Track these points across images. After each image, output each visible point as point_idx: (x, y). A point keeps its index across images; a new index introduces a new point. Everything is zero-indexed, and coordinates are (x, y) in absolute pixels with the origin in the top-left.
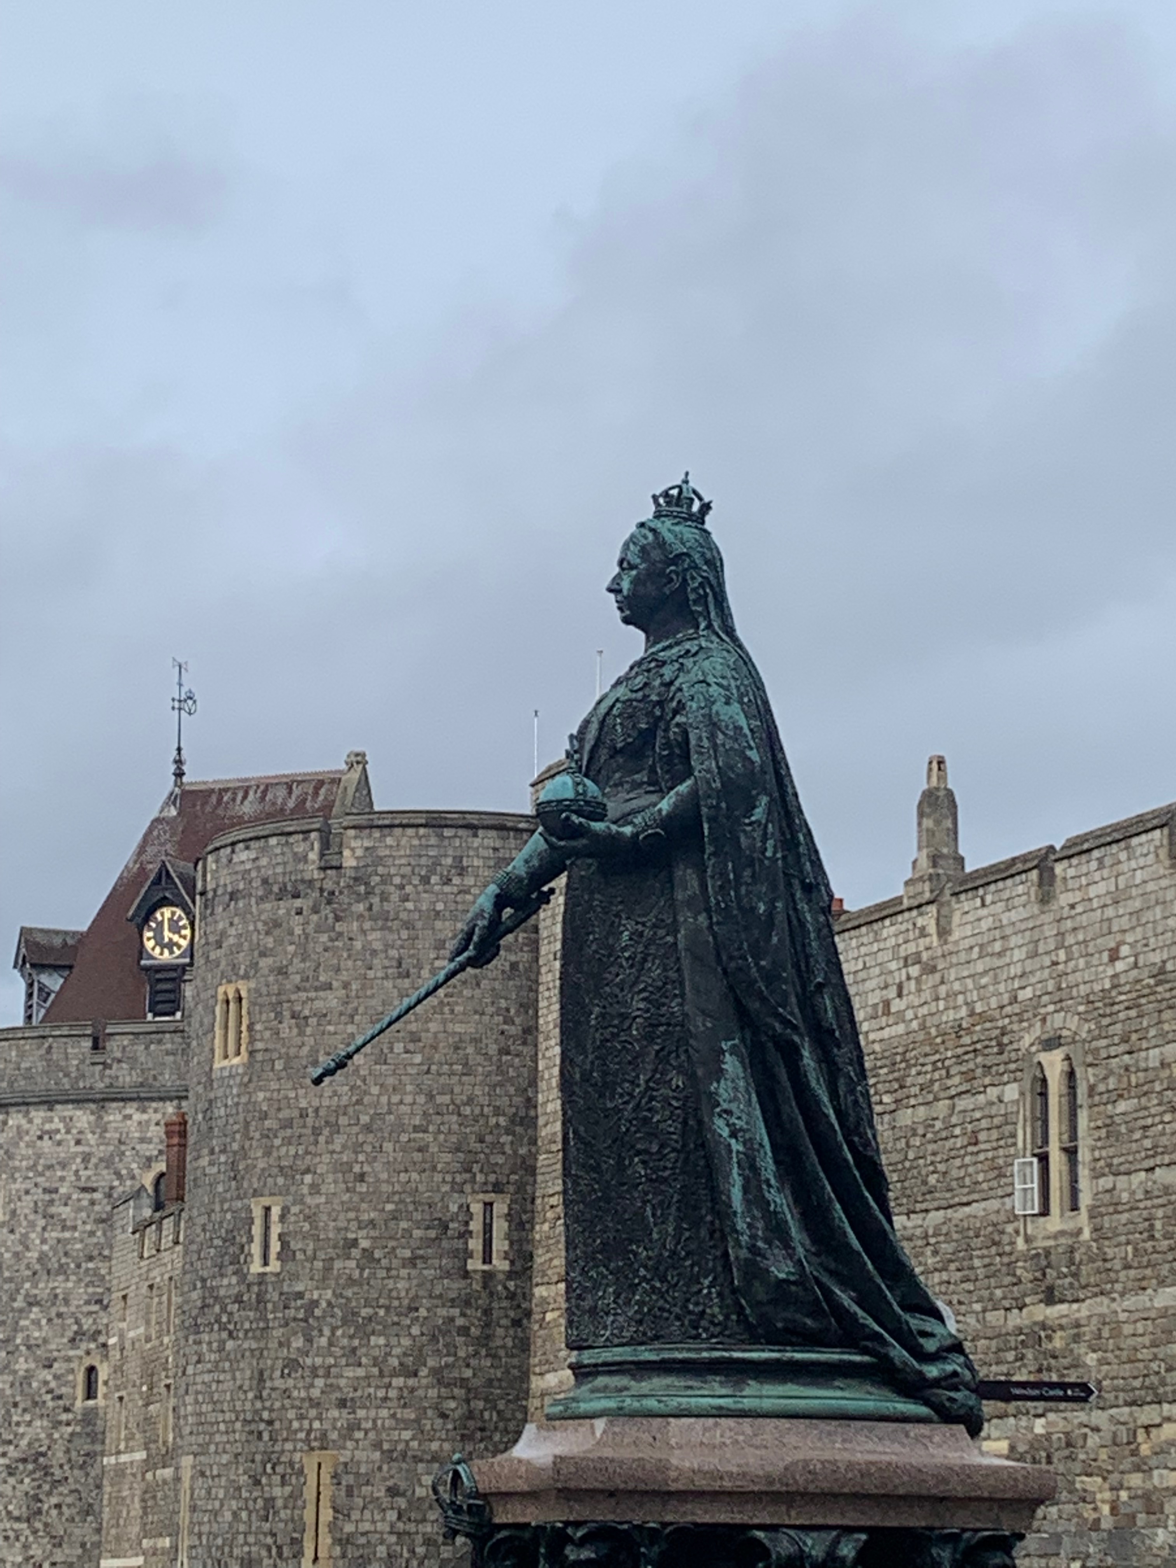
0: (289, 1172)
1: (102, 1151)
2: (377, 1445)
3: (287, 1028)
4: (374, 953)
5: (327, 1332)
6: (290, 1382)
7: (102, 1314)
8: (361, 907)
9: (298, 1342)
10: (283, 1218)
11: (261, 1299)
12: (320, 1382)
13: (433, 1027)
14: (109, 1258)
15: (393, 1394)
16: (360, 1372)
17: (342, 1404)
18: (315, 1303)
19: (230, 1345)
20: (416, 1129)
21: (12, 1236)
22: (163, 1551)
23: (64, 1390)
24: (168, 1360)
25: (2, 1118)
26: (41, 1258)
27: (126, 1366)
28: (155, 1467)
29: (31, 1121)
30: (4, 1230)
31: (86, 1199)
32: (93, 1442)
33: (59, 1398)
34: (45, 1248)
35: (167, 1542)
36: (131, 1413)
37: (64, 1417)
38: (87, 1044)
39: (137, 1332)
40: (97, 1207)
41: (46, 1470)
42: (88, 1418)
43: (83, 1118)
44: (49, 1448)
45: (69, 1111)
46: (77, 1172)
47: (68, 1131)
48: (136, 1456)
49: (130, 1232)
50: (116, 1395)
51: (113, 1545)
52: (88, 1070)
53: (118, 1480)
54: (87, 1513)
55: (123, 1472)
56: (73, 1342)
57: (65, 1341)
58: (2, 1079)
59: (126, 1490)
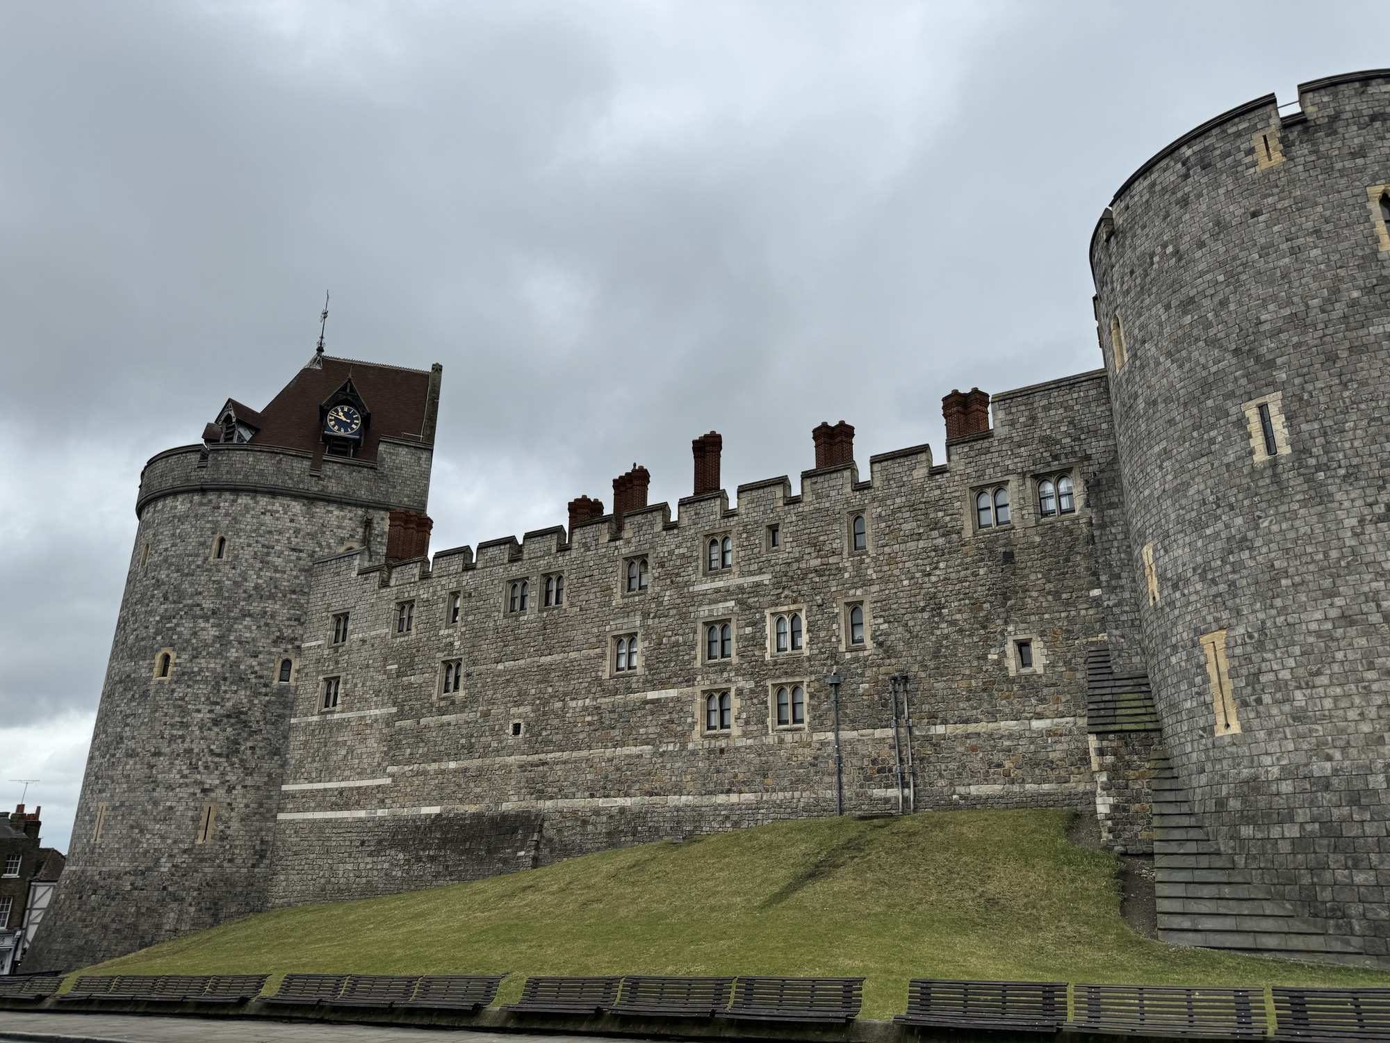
7: (299, 627)
14: (308, 594)
21: (234, 571)
22: (443, 772)
23: (265, 673)
24: (452, 644)
25: (232, 497)
26: (257, 587)
27: (346, 657)
28: (418, 717)
29: (257, 503)
30: (227, 567)
31: (294, 556)
32: (284, 708)
33: (261, 677)
34: (260, 581)
35: (452, 765)
36: (360, 685)
37: (263, 690)
38: (307, 463)
39: (373, 633)
40: (301, 562)
41: (245, 724)
42: (282, 692)
43: (297, 507)
44: (250, 709)
45: (286, 501)
46: (289, 539)
47: (285, 513)
48: (375, 712)
49: (354, 574)
50: (321, 678)
51: (314, 775)
52: (307, 479)
53: (327, 731)
54: (275, 754)
55: (341, 725)
56: (275, 642)
57: (269, 641)
58: (237, 473)
59: (346, 736)
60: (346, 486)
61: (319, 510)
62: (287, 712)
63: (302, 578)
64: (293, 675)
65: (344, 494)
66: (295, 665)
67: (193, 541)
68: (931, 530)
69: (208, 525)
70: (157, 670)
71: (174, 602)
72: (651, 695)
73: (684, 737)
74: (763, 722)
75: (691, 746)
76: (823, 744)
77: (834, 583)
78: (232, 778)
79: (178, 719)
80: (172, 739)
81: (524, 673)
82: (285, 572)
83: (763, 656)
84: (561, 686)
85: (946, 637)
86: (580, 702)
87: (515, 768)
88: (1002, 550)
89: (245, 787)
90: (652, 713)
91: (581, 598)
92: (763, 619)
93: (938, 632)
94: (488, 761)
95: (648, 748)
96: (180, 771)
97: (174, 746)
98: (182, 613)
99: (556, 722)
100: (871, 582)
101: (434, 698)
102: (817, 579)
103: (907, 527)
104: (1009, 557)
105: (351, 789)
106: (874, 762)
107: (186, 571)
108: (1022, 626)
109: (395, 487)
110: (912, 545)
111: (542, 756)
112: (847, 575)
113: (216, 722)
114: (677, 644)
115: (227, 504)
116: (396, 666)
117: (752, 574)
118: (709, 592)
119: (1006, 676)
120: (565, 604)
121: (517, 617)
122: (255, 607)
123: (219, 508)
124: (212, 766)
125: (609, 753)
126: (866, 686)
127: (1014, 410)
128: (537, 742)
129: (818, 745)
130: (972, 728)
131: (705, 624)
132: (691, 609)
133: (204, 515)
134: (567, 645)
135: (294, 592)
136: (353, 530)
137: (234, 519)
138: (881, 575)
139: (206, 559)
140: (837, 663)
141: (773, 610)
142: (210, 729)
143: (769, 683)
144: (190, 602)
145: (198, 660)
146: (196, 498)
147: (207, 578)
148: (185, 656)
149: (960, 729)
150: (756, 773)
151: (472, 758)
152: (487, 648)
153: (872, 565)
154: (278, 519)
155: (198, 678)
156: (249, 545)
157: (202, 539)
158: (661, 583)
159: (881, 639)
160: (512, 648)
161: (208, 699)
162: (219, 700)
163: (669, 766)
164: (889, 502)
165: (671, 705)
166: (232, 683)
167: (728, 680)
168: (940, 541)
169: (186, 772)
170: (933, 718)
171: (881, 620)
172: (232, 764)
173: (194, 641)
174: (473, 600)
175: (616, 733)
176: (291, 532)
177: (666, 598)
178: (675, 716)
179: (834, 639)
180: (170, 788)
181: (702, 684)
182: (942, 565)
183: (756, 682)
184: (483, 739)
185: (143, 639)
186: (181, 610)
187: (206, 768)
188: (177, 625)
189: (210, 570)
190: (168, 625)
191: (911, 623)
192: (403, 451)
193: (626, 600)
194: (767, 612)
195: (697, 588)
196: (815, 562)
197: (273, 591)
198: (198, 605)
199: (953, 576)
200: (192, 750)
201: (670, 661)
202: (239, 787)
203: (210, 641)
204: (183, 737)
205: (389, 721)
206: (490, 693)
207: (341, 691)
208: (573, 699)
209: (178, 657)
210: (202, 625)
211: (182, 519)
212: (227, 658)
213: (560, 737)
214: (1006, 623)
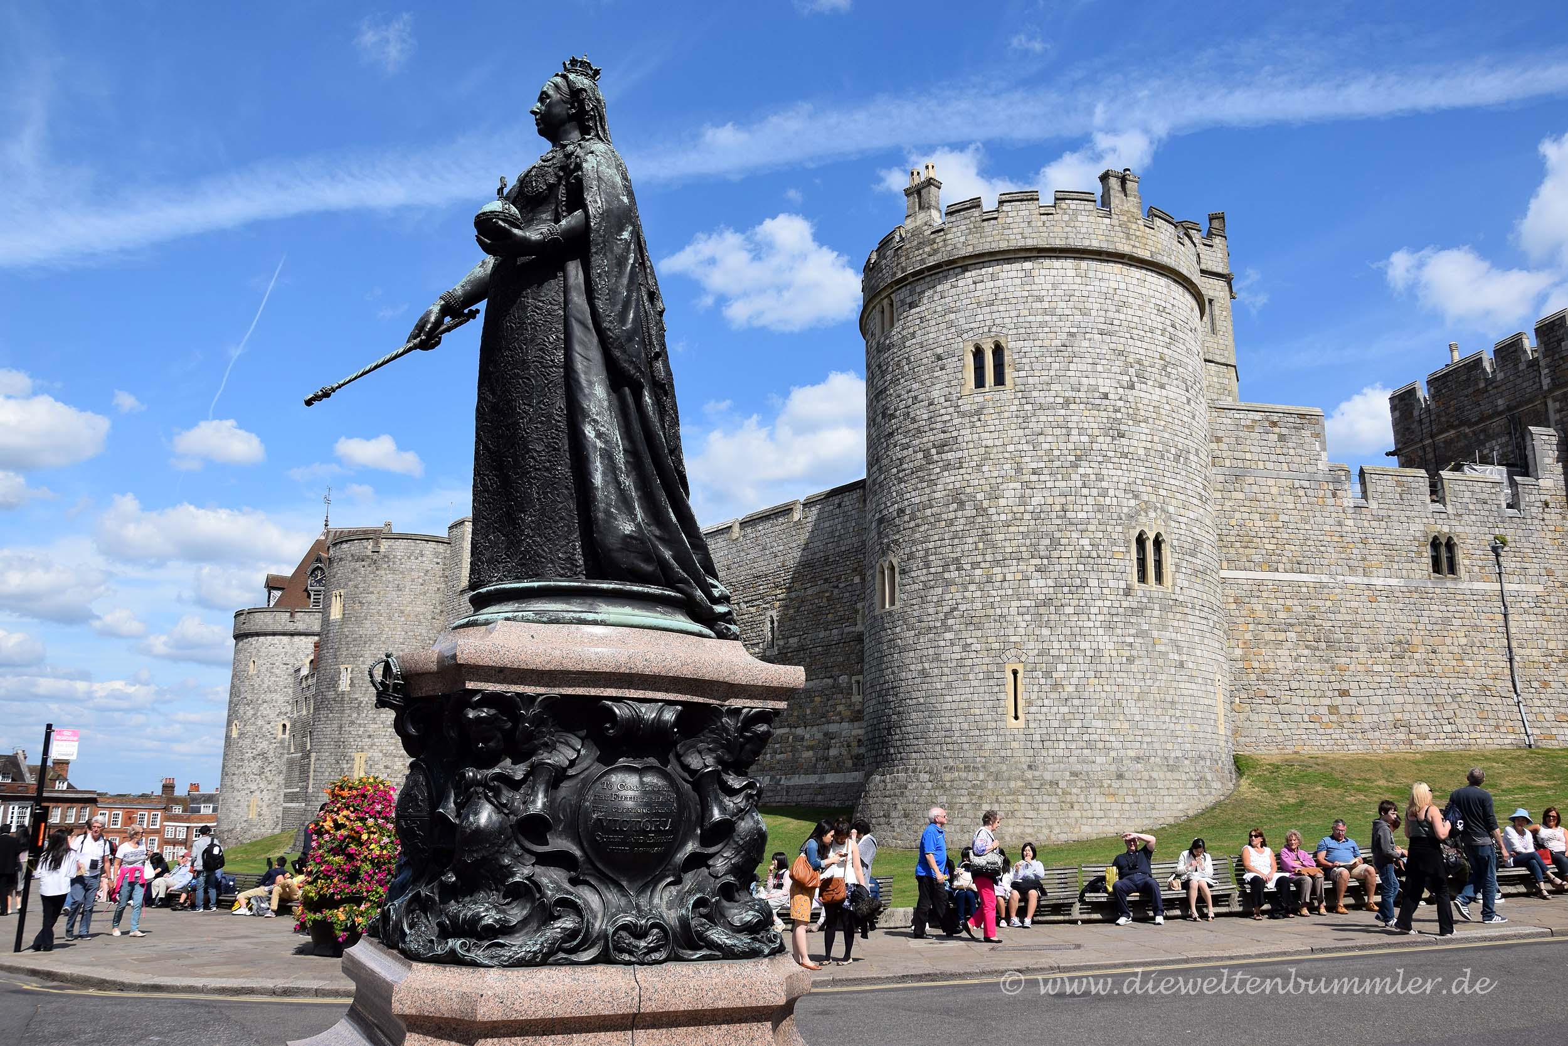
0: (355, 657)
1: (292, 651)
2: (381, 751)
3: (357, 606)
4: (389, 582)
5: (365, 712)
6: (351, 729)
7: (288, 706)
8: (385, 566)
9: (355, 715)
10: (351, 672)
11: (342, 700)
12: (362, 729)
13: (408, 608)
14: (292, 688)
15: (388, 734)
16: (376, 726)
17: (370, 736)
18: (361, 702)
19: (331, 715)
20: (401, 643)
21: (258, 679)
23: (274, 732)
25: (257, 639)
26: (268, 687)
29: (267, 640)
30: (256, 677)
31: (285, 667)
32: (284, 749)
33: (272, 734)
34: (270, 683)
37: (274, 741)
38: (288, 614)
40: (289, 670)
41: (267, 759)
42: (282, 741)
44: (268, 751)
45: (280, 637)
46: (282, 658)
47: (280, 644)
52: (289, 623)
54: (280, 773)
56: (278, 716)
57: (275, 715)
58: (257, 625)
60: (307, 625)
61: (296, 640)
63: (289, 679)
64: (287, 731)
65: (307, 629)
66: (288, 727)
67: (244, 663)
69: (248, 654)
71: (238, 696)
78: (262, 786)
79: (240, 757)
80: (239, 767)
82: (281, 677)
89: (268, 790)
97: (239, 770)
107: (242, 680)
113: (254, 758)
115: (255, 643)
122: (268, 697)
123: (252, 645)
133: (246, 649)
135: (285, 687)
137: (259, 650)
139: (248, 673)
144: (243, 696)
145: (246, 727)
146: (244, 639)
147: (248, 683)
148: (242, 725)
154: (277, 648)
155: (247, 736)
156: (264, 664)
161: (251, 747)
162: (255, 747)
166: (260, 738)
169: (244, 783)
172: (262, 779)
173: (244, 717)
176: (283, 654)
180: (239, 791)
186: (240, 700)
187: (251, 781)
188: (239, 709)
189: (249, 679)
190: (236, 709)
197: (276, 688)
198: (246, 698)
202: (265, 791)
203: (250, 717)
204: (242, 766)
210: (247, 708)
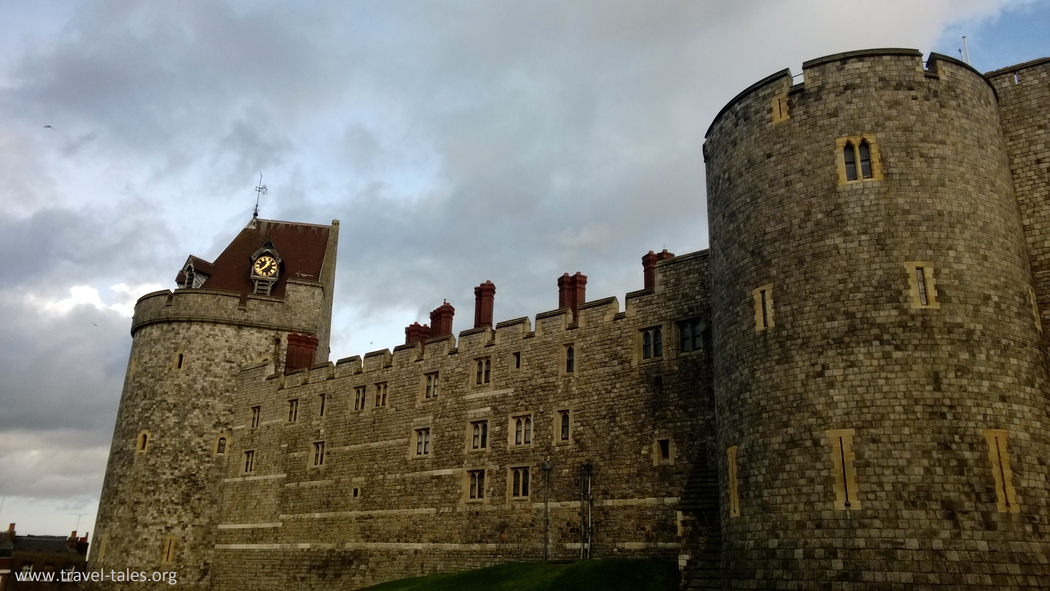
0: (936, 248)
1: (239, 346)
2: (1027, 430)
5: (984, 351)
6: (964, 382)
7: (231, 416)
9: (964, 356)
10: (936, 275)
14: (237, 392)
16: (1009, 380)
17: (1003, 399)
18: (972, 332)
21: (188, 377)
22: (312, 520)
23: (208, 447)
24: (319, 431)
25: (187, 326)
26: (203, 388)
27: (258, 437)
28: (299, 481)
29: (204, 329)
30: (184, 374)
31: (228, 365)
32: (221, 472)
33: (205, 450)
34: (205, 384)
35: (317, 515)
36: (265, 457)
37: (207, 459)
38: (237, 301)
39: (274, 421)
40: (233, 370)
41: (195, 483)
42: (219, 461)
43: (230, 331)
44: (197, 472)
45: (223, 327)
46: (225, 354)
47: (222, 336)
48: (272, 477)
49: (264, 379)
50: (243, 451)
51: (237, 518)
52: (237, 311)
53: (246, 488)
54: (214, 503)
55: (254, 484)
56: (215, 426)
57: (211, 425)
58: (191, 309)
59: (256, 493)
60: (263, 316)
61: (245, 333)
62: (223, 474)
63: (233, 381)
64: (227, 448)
65: (262, 321)
66: (228, 442)
67: (163, 356)
68: (613, 359)
69: (172, 346)
70: (139, 445)
71: (150, 399)
72: (436, 473)
73: (454, 503)
74: (502, 494)
75: (459, 509)
76: (538, 511)
77: (552, 396)
78: (185, 519)
79: (151, 479)
80: (148, 493)
81: (360, 453)
82: (221, 377)
83: (505, 448)
84: (383, 464)
85: (617, 437)
86: (394, 475)
87: (354, 519)
88: (654, 375)
89: (194, 526)
90: (436, 486)
91: (397, 401)
92: (506, 421)
93: (613, 434)
94: (338, 514)
95: (433, 510)
96: (152, 515)
97: (148, 497)
98: (155, 406)
99: (379, 489)
100: (574, 396)
101: (308, 468)
102: (541, 393)
103: (598, 357)
104: (658, 381)
105: (259, 529)
106: (568, 524)
107: (158, 378)
108: (663, 430)
109: (296, 315)
110: (601, 370)
111: (370, 512)
112: (560, 391)
113: (175, 481)
114: (453, 437)
115: (184, 331)
116: (286, 445)
117: (501, 388)
118: (475, 400)
119: (651, 466)
120: (387, 405)
121: (359, 413)
122: (202, 401)
123: (179, 334)
124: (172, 511)
125: (410, 512)
126: (567, 471)
127: (668, 273)
128: (368, 503)
129: (535, 512)
130: (629, 502)
131: (472, 423)
132: (464, 412)
133: (169, 339)
134: (387, 435)
135: (227, 391)
136: (268, 346)
137: (189, 341)
138: (581, 391)
139: (170, 369)
140: (550, 454)
141: (514, 414)
142: (171, 486)
143: (508, 467)
144: (160, 399)
145: (164, 439)
146: (165, 327)
147: (171, 382)
148: (157, 436)
149: (622, 502)
150: (497, 530)
151: (329, 511)
152: (340, 435)
153: (576, 384)
154: (217, 340)
155: (164, 451)
156: (198, 359)
157: (168, 355)
158: (446, 393)
159: (578, 437)
160: (354, 436)
161: (170, 465)
162: (177, 466)
163: (445, 523)
164: (588, 338)
165: (448, 480)
166: (186, 455)
167: (483, 464)
168: (618, 368)
169: (156, 515)
170: (606, 494)
171: (579, 424)
172: (185, 510)
173: (162, 426)
174: (333, 400)
175: (415, 498)
176: (226, 349)
177: (448, 404)
178: (449, 488)
179: (549, 437)
180: (146, 526)
181: (467, 466)
182: (618, 385)
183: (501, 466)
184: (336, 499)
185: (131, 424)
186: (154, 404)
187: (169, 512)
188: (152, 415)
189: (172, 377)
190: (146, 415)
191: (596, 427)
192: (302, 288)
193: (424, 405)
194: (510, 416)
195: (468, 397)
196: (541, 381)
197: (214, 390)
198: (165, 401)
199: (625, 393)
200: (160, 500)
201: (449, 449)
202: (190, 526)
203: (172, 426)
204: (153, 491)
205: (282, 483)
206: (340, 466)
207: (254, 461)
208: (389, 473)
209: (152, 437)
210: (167, 415)
211: (156, 341)
212: (183, 437)
213: (381, 499)
214: (654, 428)
